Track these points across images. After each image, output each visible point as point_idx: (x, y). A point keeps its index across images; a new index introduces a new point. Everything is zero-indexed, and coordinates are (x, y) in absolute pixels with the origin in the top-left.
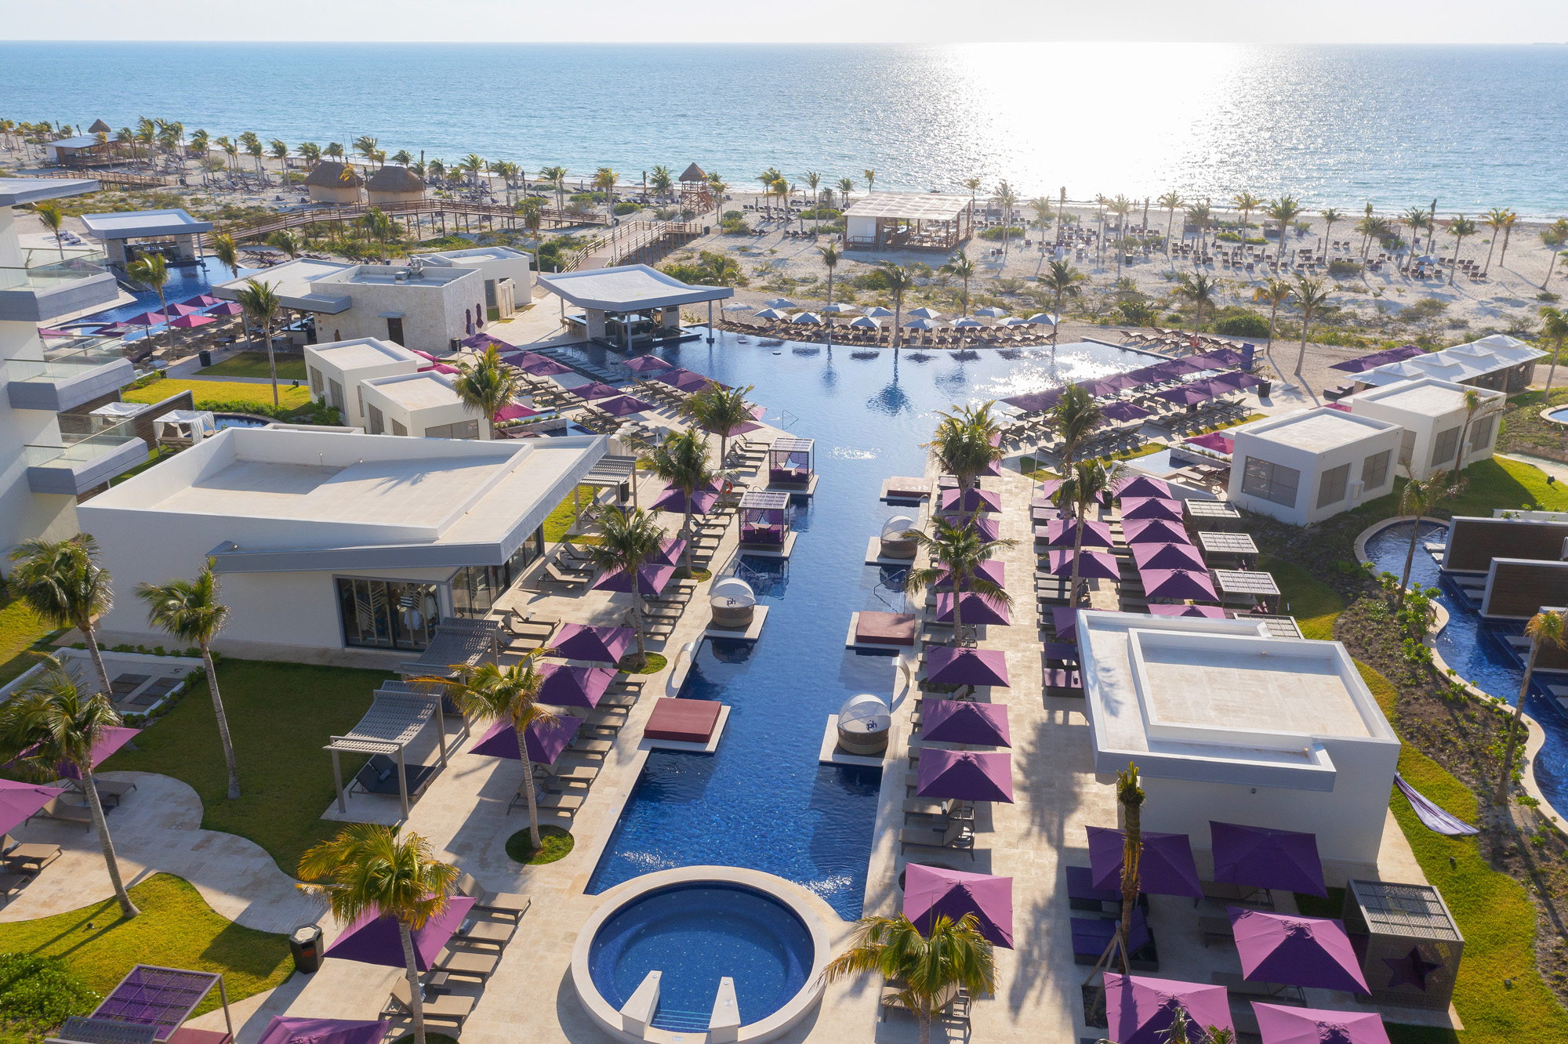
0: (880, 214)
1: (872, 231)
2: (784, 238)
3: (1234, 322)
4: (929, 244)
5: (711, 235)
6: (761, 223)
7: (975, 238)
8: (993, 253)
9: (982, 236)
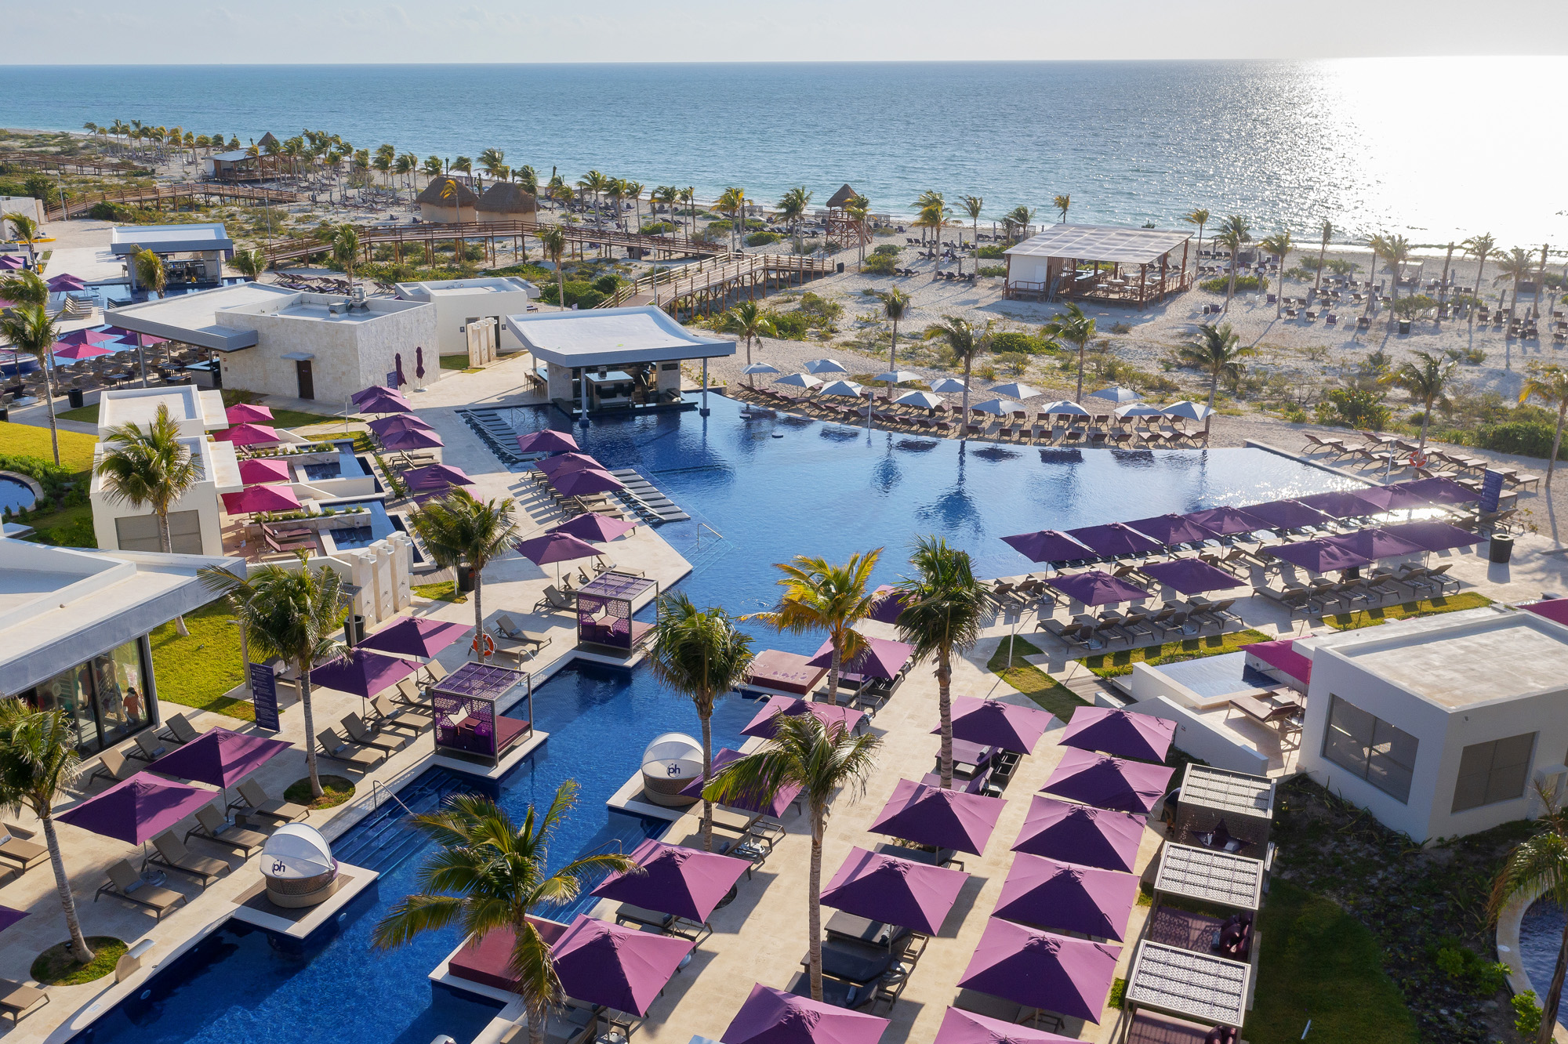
0: (1054, 253)
1: (1041, 275)
2: (935, 280)
3: (1506, 432)
4: (1116, 296)
5: (845, 274)
6: (918, 261)
7: (1194, 290)
8: (1206, 311)
9: (1205, 288)
